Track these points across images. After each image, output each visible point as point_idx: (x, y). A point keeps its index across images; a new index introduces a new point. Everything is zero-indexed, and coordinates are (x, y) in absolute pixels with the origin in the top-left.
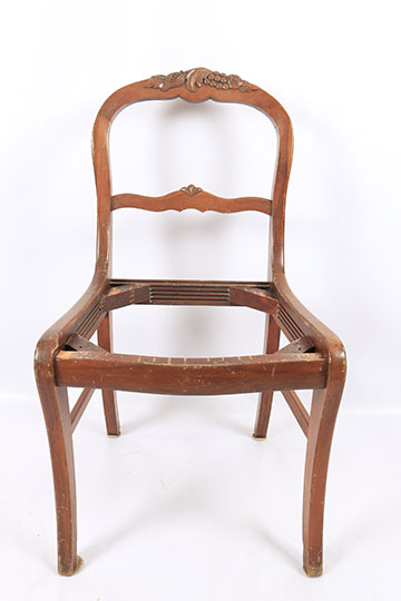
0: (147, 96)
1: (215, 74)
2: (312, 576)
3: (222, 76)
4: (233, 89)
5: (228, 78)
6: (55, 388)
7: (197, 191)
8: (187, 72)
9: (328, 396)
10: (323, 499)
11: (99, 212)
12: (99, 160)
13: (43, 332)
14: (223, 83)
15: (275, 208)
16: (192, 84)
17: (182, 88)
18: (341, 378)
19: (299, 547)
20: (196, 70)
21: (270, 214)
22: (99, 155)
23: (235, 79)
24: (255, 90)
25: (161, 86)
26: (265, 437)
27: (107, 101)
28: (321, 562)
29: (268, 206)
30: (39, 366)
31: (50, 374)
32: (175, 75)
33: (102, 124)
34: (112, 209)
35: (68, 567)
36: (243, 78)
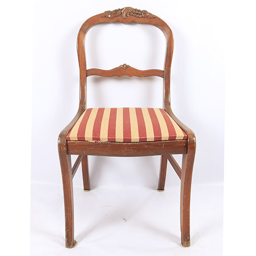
0: (102, 21)
1: (136, 10)
2: (185, 246)
3: (139, 11)
4: (144, 17)
5: (142, 12)
6: (67, 155)
7: (128, 67)
8: (122, 9)
9: (188, 157)
10: (189, 209)
11: (80, 78)
12: (80, 53)
13: (61, 131)
14: (139, 15)
15: (165, 74)
16: (124, 15)
17: (120, 17)
18: (194, 148)
19: (179, 234)
20: (126, 8)
21: (163, 78)
22: (80, 50)
23: (145, 12)
24: (155, 17)
25: (109, 16)
26: (163, 190)
27: (84, 24)
28: (189, 240)
29: (162, 74)
30: (60, 146)
31: (65, 149)
32: (116, 11)
33: (81, 36)
34: (87, 76)
35: (71, 244)
36: (149, 12)
